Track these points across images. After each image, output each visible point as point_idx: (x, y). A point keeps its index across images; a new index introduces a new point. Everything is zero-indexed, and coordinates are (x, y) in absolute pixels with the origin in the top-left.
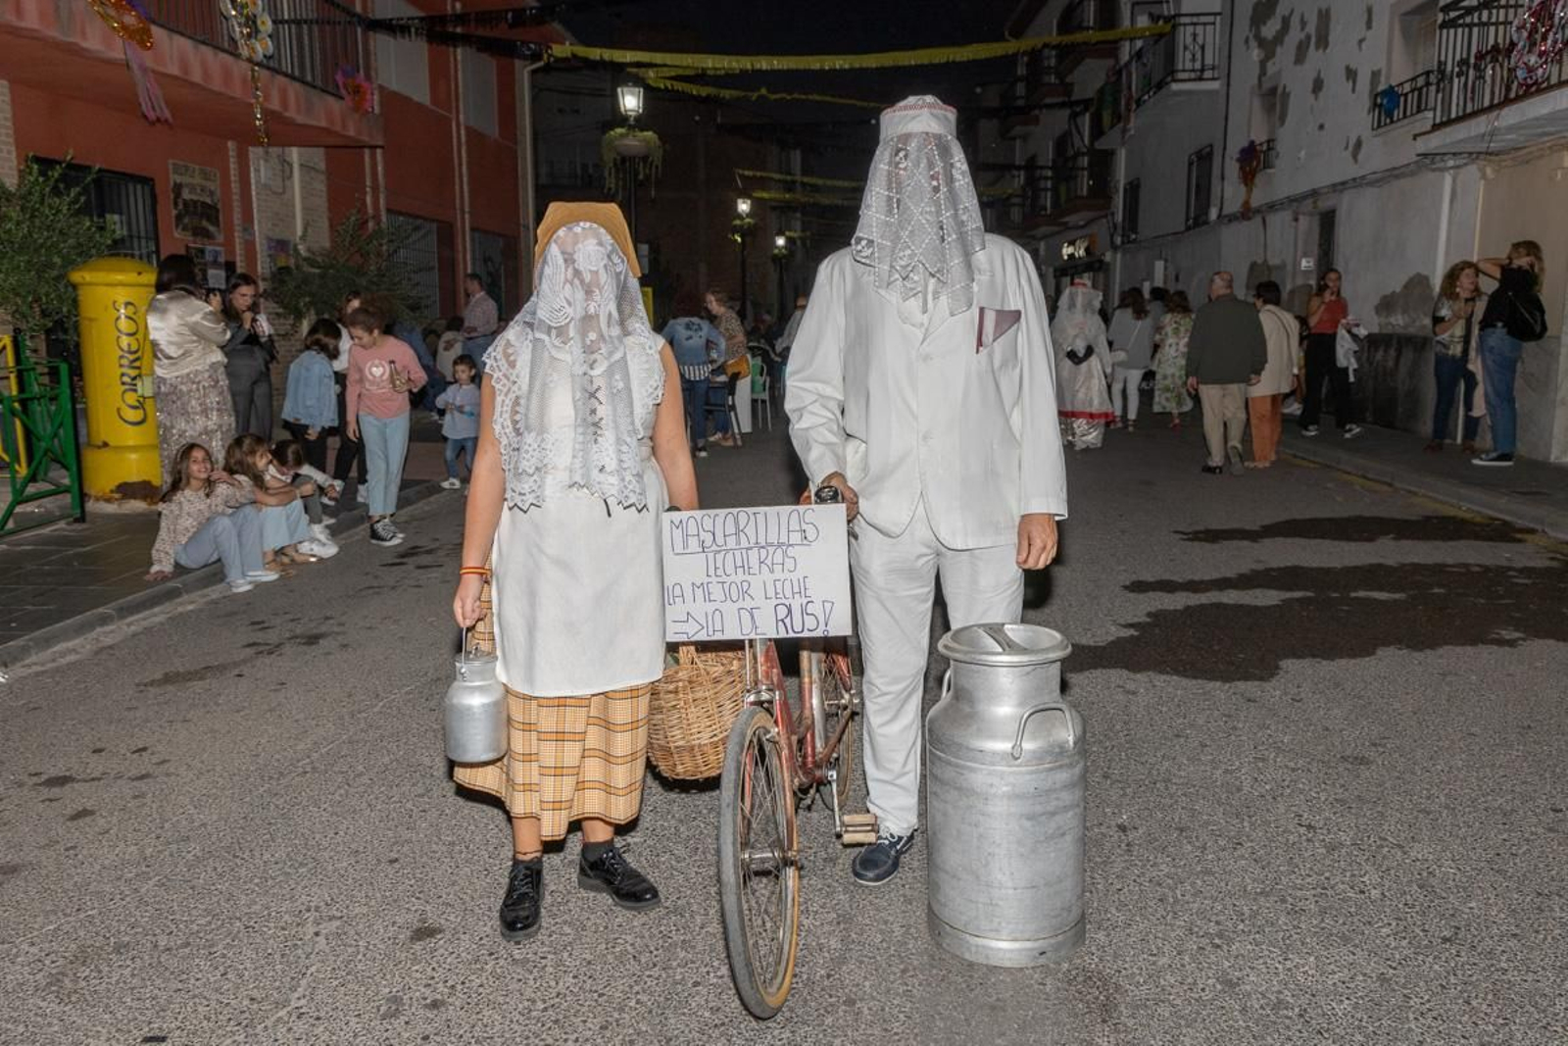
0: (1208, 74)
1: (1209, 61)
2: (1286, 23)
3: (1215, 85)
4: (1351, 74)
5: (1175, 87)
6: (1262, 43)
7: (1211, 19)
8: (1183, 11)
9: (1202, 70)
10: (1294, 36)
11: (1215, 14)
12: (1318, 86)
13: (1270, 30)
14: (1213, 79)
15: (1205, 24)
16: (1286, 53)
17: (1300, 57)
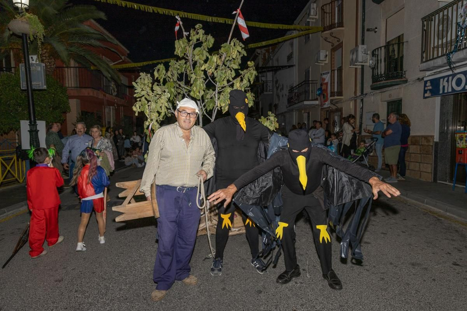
0: (270, 91)
1: (270, 89)
2: (279, 84)
3: (272, 93)
4: (286, 95)
5: (265, 93)
6: (276, 87)
7: (270, 82)
8: (268, 80)
9: (270, 90)
10: (280, 87)
11: (271, 81)
12: (283, 96)
13: (277, 85)
14: (271, 92)
15: (269, 82)
16: (279, 89)
17: (281, 91)
